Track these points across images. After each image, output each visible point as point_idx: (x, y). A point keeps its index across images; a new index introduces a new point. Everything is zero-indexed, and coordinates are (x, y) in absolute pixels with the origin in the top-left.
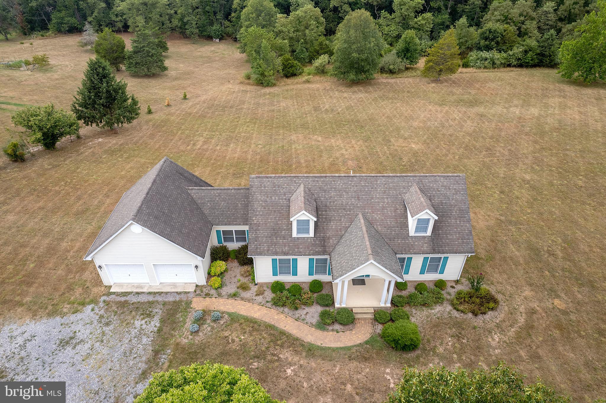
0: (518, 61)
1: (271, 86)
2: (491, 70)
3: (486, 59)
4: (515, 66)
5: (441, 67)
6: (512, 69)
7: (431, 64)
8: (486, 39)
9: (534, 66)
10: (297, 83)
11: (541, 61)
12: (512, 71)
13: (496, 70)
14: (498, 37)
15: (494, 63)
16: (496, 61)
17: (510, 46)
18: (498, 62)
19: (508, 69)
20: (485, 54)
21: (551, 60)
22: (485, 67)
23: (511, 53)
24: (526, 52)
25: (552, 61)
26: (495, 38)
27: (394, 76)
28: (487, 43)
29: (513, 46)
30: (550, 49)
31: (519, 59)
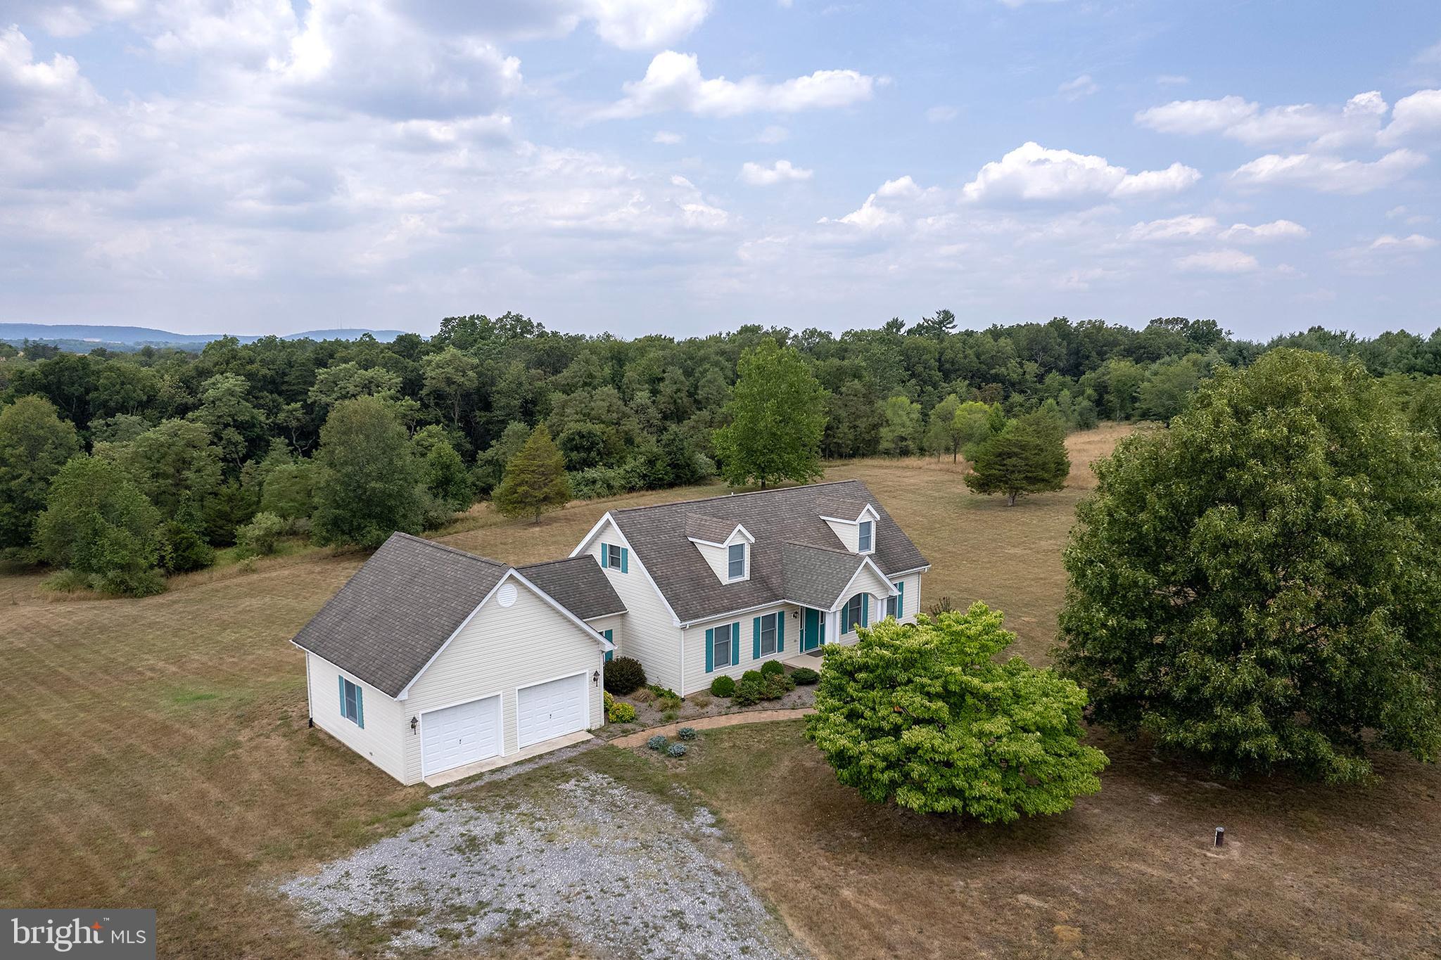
0: (645, 480)
1: (158, 593)
2: (611, 498)
3: (594, 482)
4: (641, 489)
5: (545, 490)
6: (642, 493)
7: (525, 488)
8: (577, 448)
9: (671, 485)
10: (224, 577)
11: (678, 476)
12: (643, 495)
13: (618, 496)
14: (597, 444)
15: (610, 487)
16: (612, 483)
17: (621, 458)
18: (616, 484)
19: (634, 494)
20: (590, 473)
21: (692, 472)
22: (599, 495)
23: (627, 467)
24: (651, 462)
25: (694, 472)
26: (593, 444)
27: (442, 531)
28: (583, 455)
29: (625, 457)
30: (682, 454)
31: (645, 476)
